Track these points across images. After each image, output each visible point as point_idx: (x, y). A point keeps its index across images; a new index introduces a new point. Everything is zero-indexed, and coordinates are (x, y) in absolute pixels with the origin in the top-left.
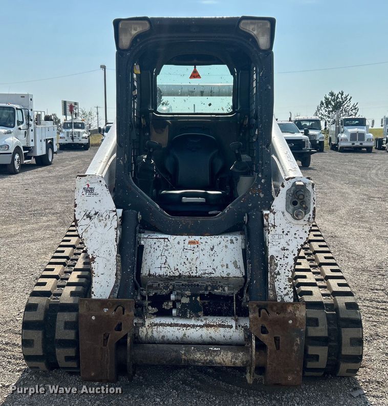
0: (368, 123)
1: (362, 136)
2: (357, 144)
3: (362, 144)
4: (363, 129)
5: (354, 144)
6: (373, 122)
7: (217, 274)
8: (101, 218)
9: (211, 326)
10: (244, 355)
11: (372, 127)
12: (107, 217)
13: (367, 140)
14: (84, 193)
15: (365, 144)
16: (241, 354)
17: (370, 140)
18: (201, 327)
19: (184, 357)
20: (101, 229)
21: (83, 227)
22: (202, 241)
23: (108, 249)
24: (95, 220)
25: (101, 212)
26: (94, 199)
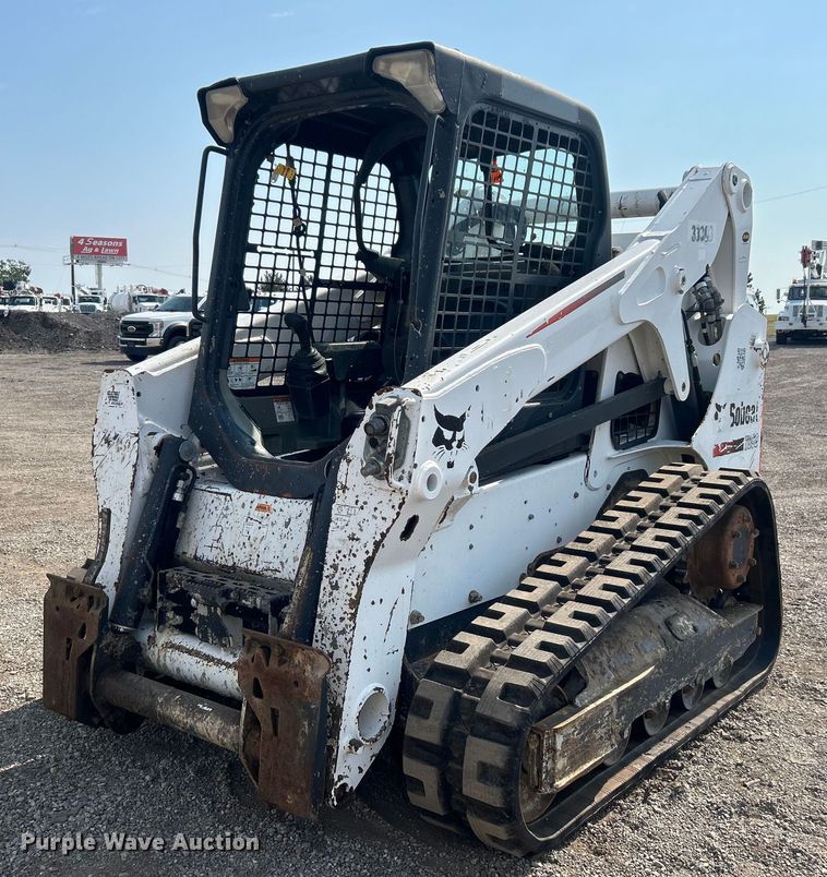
8: (120, 445)
12: (127, 444)
14: (108, 400)
19: (159, 709)
20: (117, 466)
21: (100, 459)
22: (276, 506)
23: (121, 501)
24: (113, 449)
25: (122, 435)
26: (117, 411)
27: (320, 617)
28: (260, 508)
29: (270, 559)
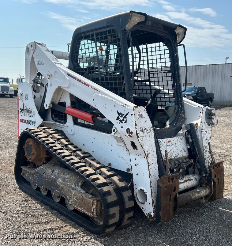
0: (10, 81)
1: (7, 88)
2: (5, 92)
3: (8, 93)
4: (7, 84)
5: (3, 93)
6: (13, 80)
7: (179, 156)
8: (147, 132)
9: (187, 181)
10: (208, 190)
11: (12, 83)
12: (150, 131)
13: (11, 91)
14: (139, 117)
15: (10, 93)
16: (207, 190)
17: (12, 91)
18: (184, 182)
19: (193, 197)
20: (148, 138)
21: (141, 138)
22: (172, 140)
23: (153, 149)
24: (145, 133)
25: (147, 128)
26: (143, 121)
27: (205, 158)
28: (169, 142)
29: (175, 154)
